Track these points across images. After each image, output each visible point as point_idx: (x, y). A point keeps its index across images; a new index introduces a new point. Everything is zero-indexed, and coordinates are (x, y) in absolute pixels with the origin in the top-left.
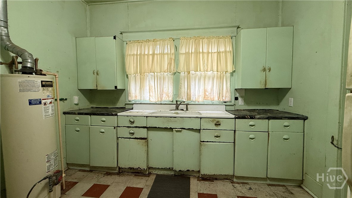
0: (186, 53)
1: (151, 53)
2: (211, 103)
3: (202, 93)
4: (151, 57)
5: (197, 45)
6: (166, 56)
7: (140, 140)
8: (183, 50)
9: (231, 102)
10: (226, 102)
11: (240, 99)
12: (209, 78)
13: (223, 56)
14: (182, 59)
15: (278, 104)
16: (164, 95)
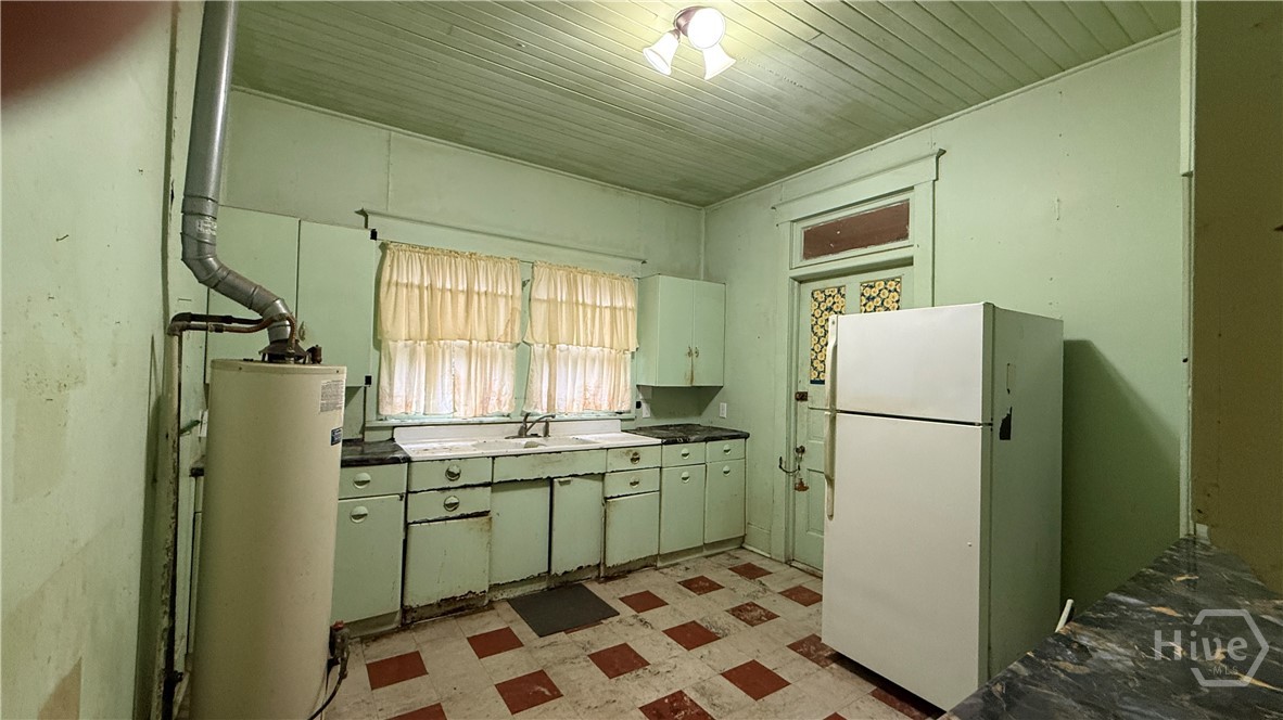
0: (548, 301)
1: (462, 286)
2: (594, 417)
3: (578, 396)
4: (462, 299)
5: (572, 285)
6: (502, 302)
7: (476, 519)
8: (541, 292)
9: (629, 412)
10: (621, 413)
11: (644, 405)
12: (594, 360)
13: (620, 315)
14: (539, 312)
15: (700, 414)
16: (493, 401)
